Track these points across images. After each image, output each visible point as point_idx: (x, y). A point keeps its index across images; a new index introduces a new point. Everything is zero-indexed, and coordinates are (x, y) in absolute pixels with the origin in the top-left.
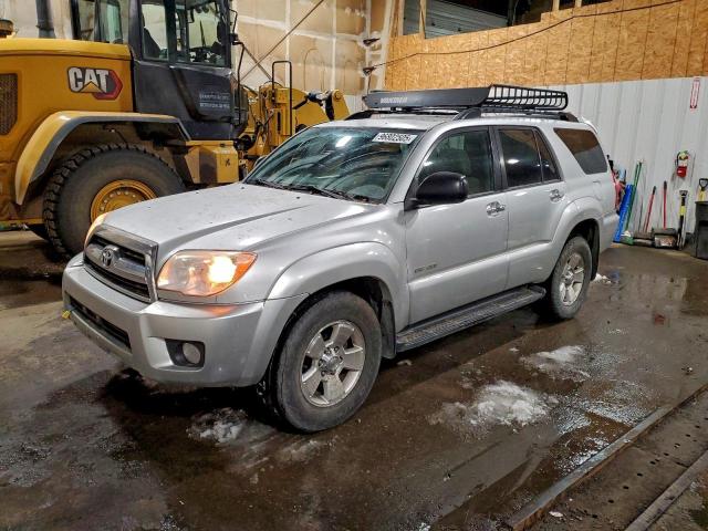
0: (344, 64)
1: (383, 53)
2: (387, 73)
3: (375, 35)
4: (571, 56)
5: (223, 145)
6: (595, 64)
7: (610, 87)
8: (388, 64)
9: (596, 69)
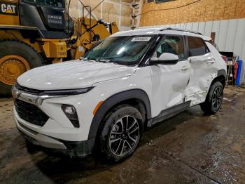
0: (124, 14)
1: (140, 10)
2: (141, 18)
3: (137, 3)
4: (216, 9)
5: (60, 41)
6: (227, 12)
7: (233, 21)
8: (142, 14)
9: (227, 14)
